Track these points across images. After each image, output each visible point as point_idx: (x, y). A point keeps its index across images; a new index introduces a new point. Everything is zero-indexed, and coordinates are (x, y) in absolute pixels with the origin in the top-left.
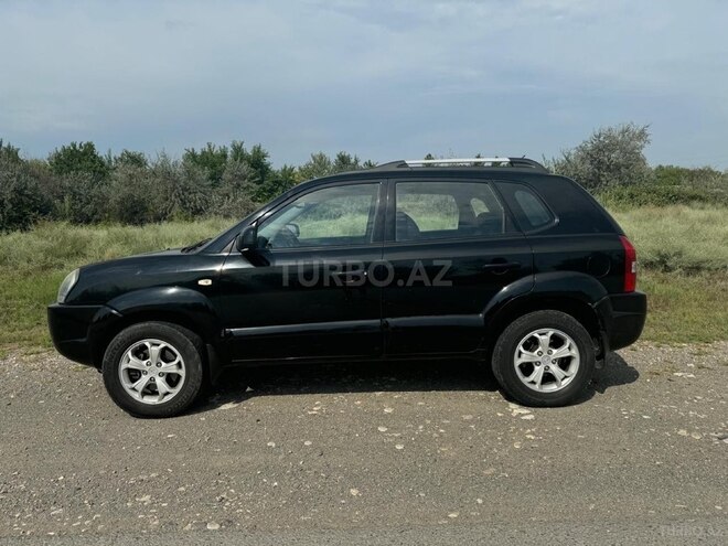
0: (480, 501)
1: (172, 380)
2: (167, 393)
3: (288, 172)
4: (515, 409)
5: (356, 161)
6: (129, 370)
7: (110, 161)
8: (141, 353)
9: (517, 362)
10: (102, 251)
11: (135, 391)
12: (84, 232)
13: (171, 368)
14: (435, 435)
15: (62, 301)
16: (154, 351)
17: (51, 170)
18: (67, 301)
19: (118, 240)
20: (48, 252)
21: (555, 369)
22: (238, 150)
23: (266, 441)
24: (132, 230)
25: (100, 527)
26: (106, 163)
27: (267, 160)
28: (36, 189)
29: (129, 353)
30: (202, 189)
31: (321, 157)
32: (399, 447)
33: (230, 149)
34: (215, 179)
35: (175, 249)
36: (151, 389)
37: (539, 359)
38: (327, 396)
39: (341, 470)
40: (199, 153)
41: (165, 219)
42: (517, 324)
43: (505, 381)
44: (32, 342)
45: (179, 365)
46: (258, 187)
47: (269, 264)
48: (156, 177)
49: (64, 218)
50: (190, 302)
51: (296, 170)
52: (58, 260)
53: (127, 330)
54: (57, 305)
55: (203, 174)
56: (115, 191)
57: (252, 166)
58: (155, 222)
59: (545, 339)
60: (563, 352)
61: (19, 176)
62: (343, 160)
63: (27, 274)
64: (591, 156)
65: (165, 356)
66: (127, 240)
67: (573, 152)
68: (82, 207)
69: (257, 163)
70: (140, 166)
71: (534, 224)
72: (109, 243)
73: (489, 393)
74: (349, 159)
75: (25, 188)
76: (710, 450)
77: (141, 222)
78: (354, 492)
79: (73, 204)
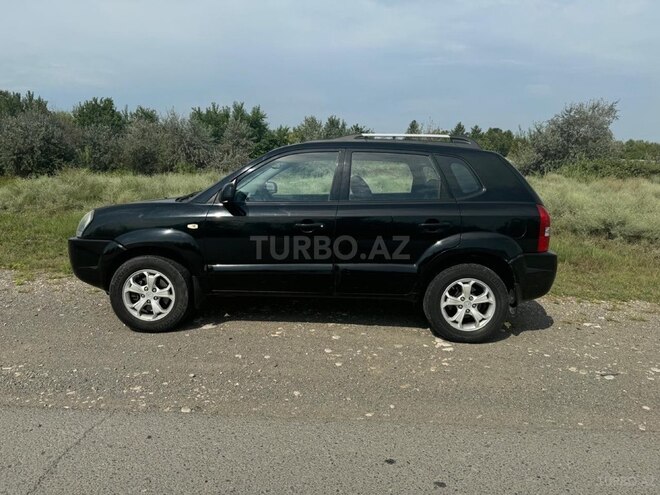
0: (392, 407)
1: (164, 303)
2: (160, 313)
3: (283, 132)
4: (439, 342)
5: (344, 125)
6: (130, 293)
7: (126, 116)
8: (141, 280)
9: (443, 305)
10: (116, 196)
11: (134, 310)
12: (101, 179)
13: (164, 293)
14: (369, 357)
15: (80, 235)
16: (151, 279)
17: (75, 122)
18: (83, 236)
19: (129, 187)
20: (71, 194)
21: (475, 312)
22: (239, 110)
23: (235, 354)
24: (143, 179)
25: (102, 405)
26: (123, 118)
27: (265, 121)
28: (61, 138)
29: (131, 280)
30: (206, 145)
31: (313, 120)
32: (338, 364)
33: (232, 110)
34: (218, 135)
35: (172, 198)
36: (147, 309)
37: (462, 303)
38: (289, 324)
39: (290, 378)
40: (205, 112)
41: (171, 170)
42: (446, 273)
43: (432, 320)
44: (55, 268)
45: (170, 291)
46: (256, 145)
47: (245, 214)
48: (166, 132)
49: (85, 165)
50: (181, 241)
51: (291, 130)
52: (78, 203)
53: (130, 261)
54: (76, 238)
55: (207, 131)
56: (130, 143)
57: (251, 126)
58: (162, 173)
59: (467, 288)
60: (482, 299)
61: (47, 127)
62: (333, 123)
63: (52, 213)
64: (562, 129)
65: (160, 284)
66: (137, 188)
67: (545, 125)
68: (101, 156)
69: (256, 123)
70: (152, 121)
71: (465, 191)
72: (122, 189)
73: (421, 329)
74: (338, 123)
75: (52, 137)
76: (590, 383)
77: (150, 173)
78: (296, 393)
79: (94, 153)
